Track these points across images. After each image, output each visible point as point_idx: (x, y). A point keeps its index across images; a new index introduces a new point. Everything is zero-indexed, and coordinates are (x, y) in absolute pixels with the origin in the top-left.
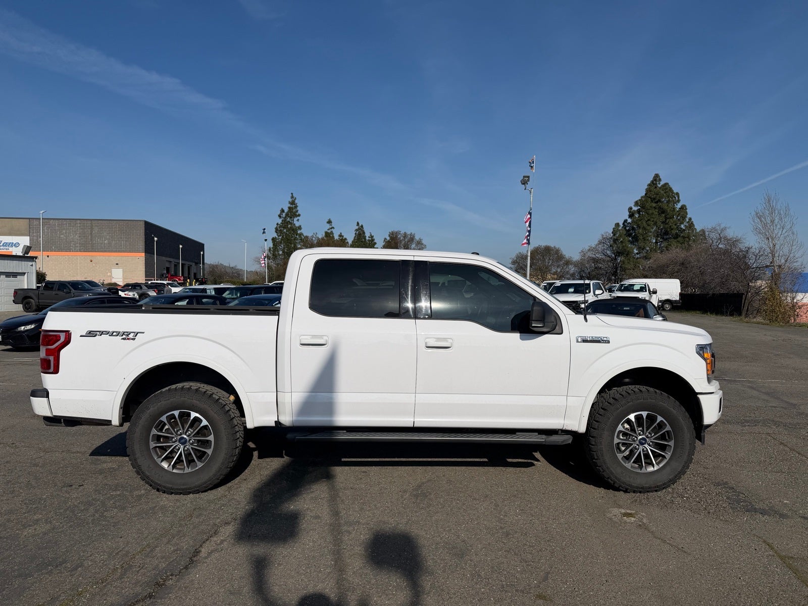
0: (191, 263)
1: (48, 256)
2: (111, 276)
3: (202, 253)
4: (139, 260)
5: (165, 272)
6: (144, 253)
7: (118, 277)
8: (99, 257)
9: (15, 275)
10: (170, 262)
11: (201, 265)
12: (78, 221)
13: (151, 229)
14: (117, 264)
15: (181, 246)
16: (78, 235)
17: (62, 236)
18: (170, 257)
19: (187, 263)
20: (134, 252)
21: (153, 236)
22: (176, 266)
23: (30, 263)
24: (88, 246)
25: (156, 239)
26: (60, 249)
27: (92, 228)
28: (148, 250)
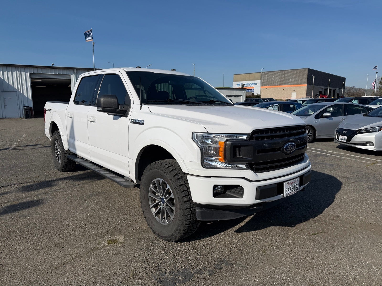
0: (335, 89)
1: (267, 88)
2: (291, 96)
3: (343, 83)
4: (304, 88)
5: (319, 93)
6: (307, 85)
7: (294, 96)
8: (287, 87)
9: (237, 96)
10: (323, 88)
11: (343, 89)
12: (279, 72)
13: (311, 72)
14: (294, 90)
15: (329, 80)
16: (279, 78)
17: (273, 79)
18: (322, 86)
19: (333, 89)
20: (302, 84)
21: (312, 75)
22: (326, 90)
23: (244, 91)
24: (283, 83)
25: (314, 77)
26: (272, 85)
27: (285, 75)
28: (309, 83)
